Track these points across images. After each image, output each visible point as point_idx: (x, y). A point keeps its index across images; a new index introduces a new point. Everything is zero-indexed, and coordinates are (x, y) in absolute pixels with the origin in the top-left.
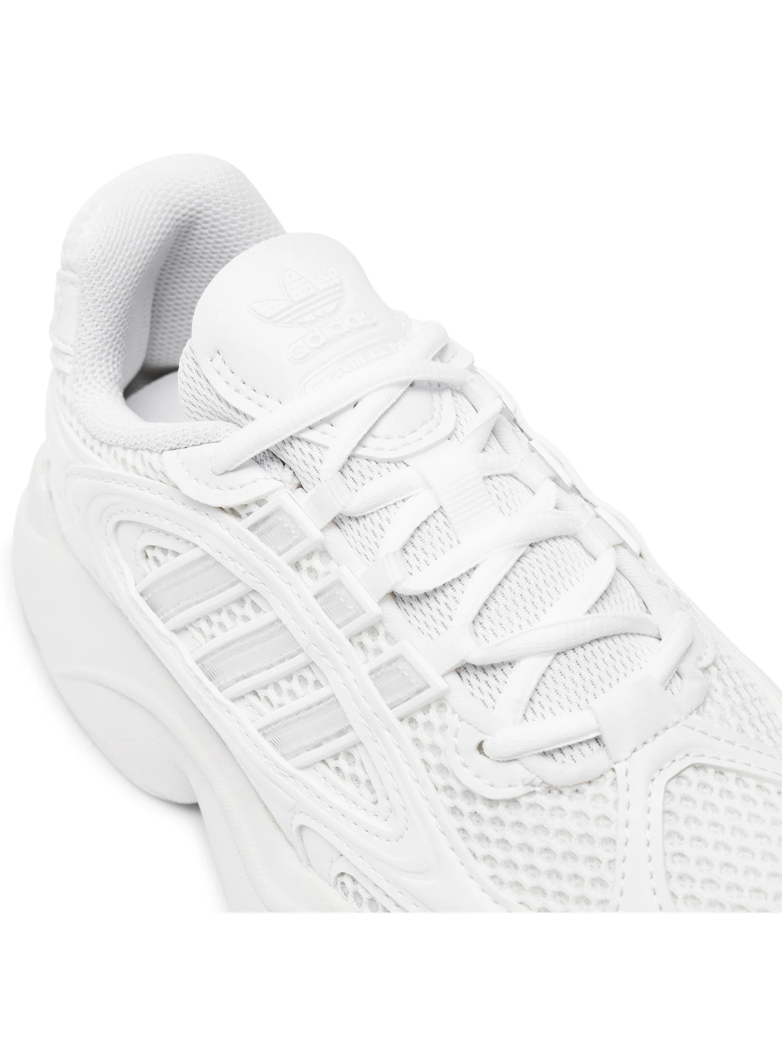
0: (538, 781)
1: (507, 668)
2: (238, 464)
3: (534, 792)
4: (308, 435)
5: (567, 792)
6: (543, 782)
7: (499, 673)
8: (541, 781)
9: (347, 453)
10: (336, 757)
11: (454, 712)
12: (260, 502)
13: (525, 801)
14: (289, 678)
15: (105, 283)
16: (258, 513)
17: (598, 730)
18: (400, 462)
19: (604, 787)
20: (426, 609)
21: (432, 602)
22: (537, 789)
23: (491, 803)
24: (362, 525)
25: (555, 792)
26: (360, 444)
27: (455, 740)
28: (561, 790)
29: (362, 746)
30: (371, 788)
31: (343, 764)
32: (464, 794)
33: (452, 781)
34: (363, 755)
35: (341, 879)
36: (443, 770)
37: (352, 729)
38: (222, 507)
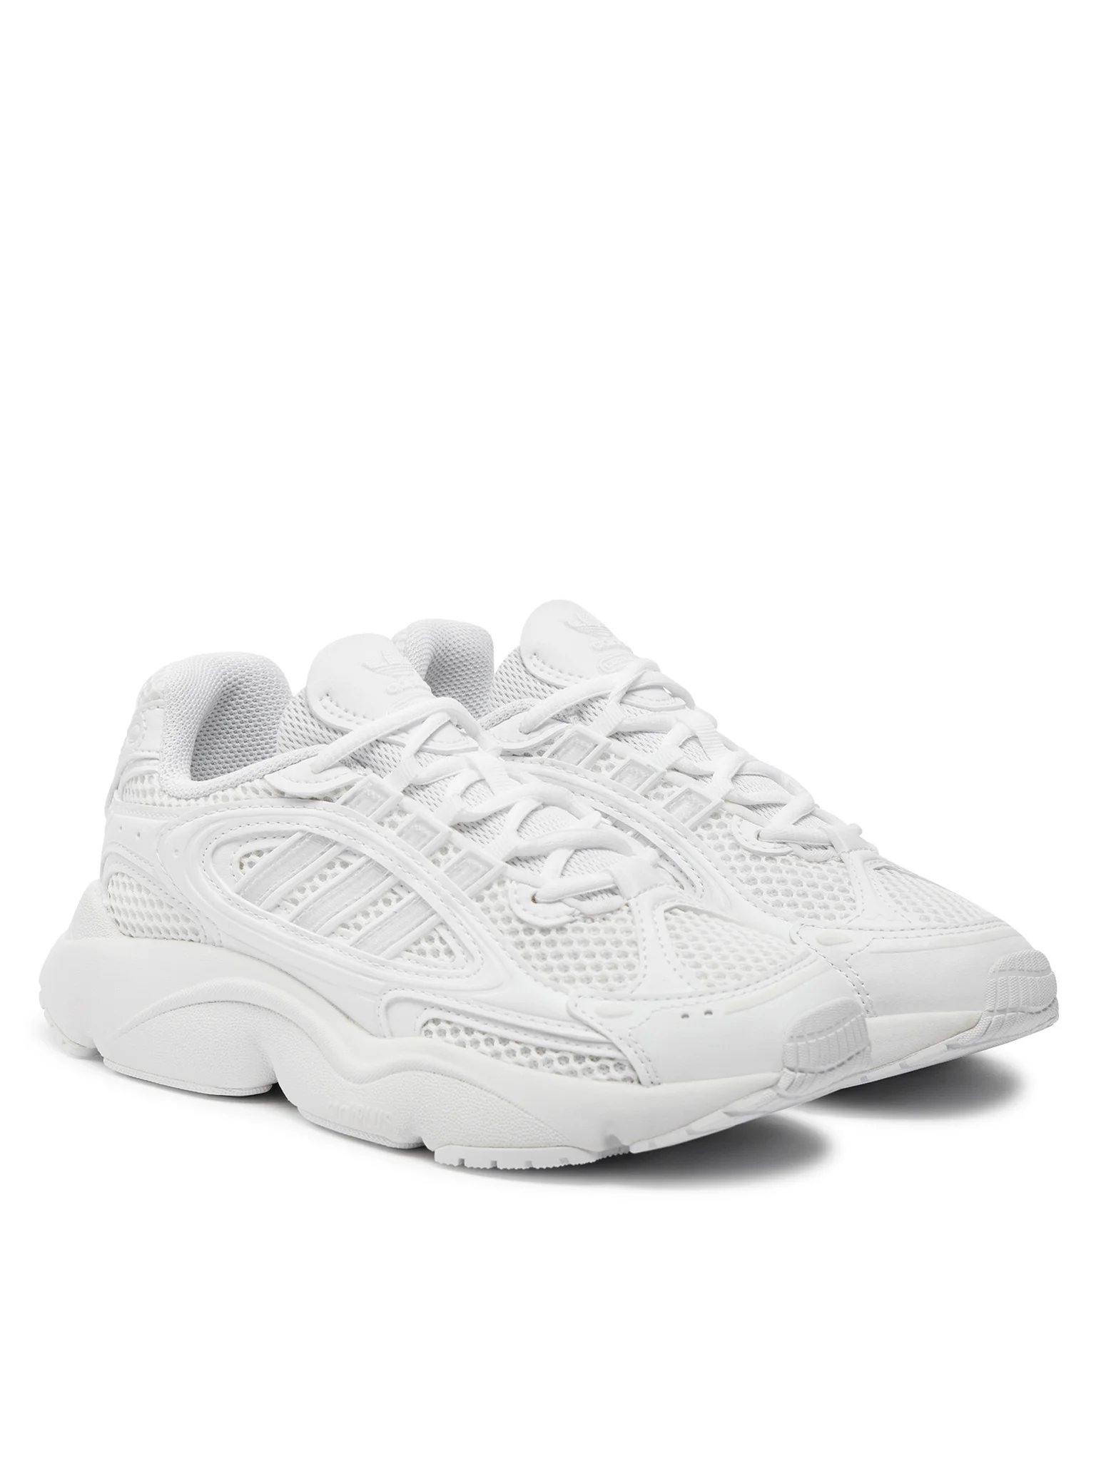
0: (577, 912)
1: (543, 859)
2: (330, 766)
3: (576, 921)
4: (392, 738)
5: (598, 918)
6: (581, 913)
7: (538, 862)
8: (579, 912)
9: (417, 747)
10: (417, 943)
11: (511, 881)
12: (348, 787)
13: (569, 926)
14: (374, 903)
15: (181, 710)
16: (346, 795)
17: (614, 883)
18: (448, 754)
19: (624, 914)
20: (481, 833)
21: (485, 827)
22: (577, 918)
23: (545, 931)
24: (426, 791)
25: (589, 921)
26: (425, 743)
27: (516, 896)
28: (593, 917)
29: (442, 923)
30: (450, 952)
31: (425, 945)
32: (525, 930)
33: (515, 924)
34: (442, 931)
35: (425, 1028)
36: (507, 920)
37: (434, 913)
38: (318, 797)
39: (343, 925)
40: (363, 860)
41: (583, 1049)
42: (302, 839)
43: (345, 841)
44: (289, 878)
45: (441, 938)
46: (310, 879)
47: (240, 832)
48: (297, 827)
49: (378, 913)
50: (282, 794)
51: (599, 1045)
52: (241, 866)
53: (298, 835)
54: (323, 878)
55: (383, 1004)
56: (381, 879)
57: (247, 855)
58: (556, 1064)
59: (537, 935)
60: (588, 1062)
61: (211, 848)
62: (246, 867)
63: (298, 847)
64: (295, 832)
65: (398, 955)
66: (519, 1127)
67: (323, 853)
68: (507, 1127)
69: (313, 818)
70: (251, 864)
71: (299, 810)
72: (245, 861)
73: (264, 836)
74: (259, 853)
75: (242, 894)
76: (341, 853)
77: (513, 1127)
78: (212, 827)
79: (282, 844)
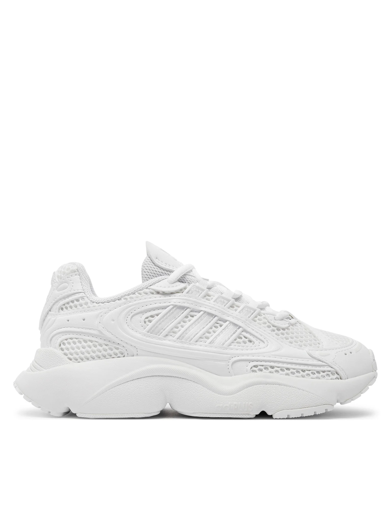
5: (294, 326)
10: (236, 340)
11: (264, 314)
12: (185, 288)
13: (289, 328)
14: (211, 328)
16: (186, 291)
22: (290, 325)
23: (283, 329)
27: (269, 318)
29: (244, 331)
30: (250, 341)
31: (238, 340)
32: (277, 329)
33: (272, 328)
34: (244, 333)
35: (252, 369)
36: (269, 327)
37: (240, 327)
38: (175, 292)
39: (201, 338)
40: (202, 313)
41: (318, 369)
42: (173, 308)
43: (192, 306)
44: (171, 324)
45: (245, 337)
46: (179, 323)
47: (143, 309)
48: (169, 304)
49: (214, 332)
50: (158, 293)
51: (324, 367)
52: (145, 322)
53: (171, 307)
54: (184, 322)
55: (230, 364)
56: (212, 319)
57: (147, 318)
58: (312, 375)
59: (282, 331)
60: (322, 373)
61: (130, 317)
62: (147, 323)
63: (172, 311)
64: (169, 306)
65: (230, 345)
66: (311, 399)
67: (183, 313)
68: (306, 400)
69: (175, 300)
70: (150, 321)
71: (167, 298)
72: (147, 320)
73: (154, 309)
74: (152, 316)
75: (150, 332)
76: (190, 312)
77: (308, 399)
78: (130, 308)
79: (164, 311)
